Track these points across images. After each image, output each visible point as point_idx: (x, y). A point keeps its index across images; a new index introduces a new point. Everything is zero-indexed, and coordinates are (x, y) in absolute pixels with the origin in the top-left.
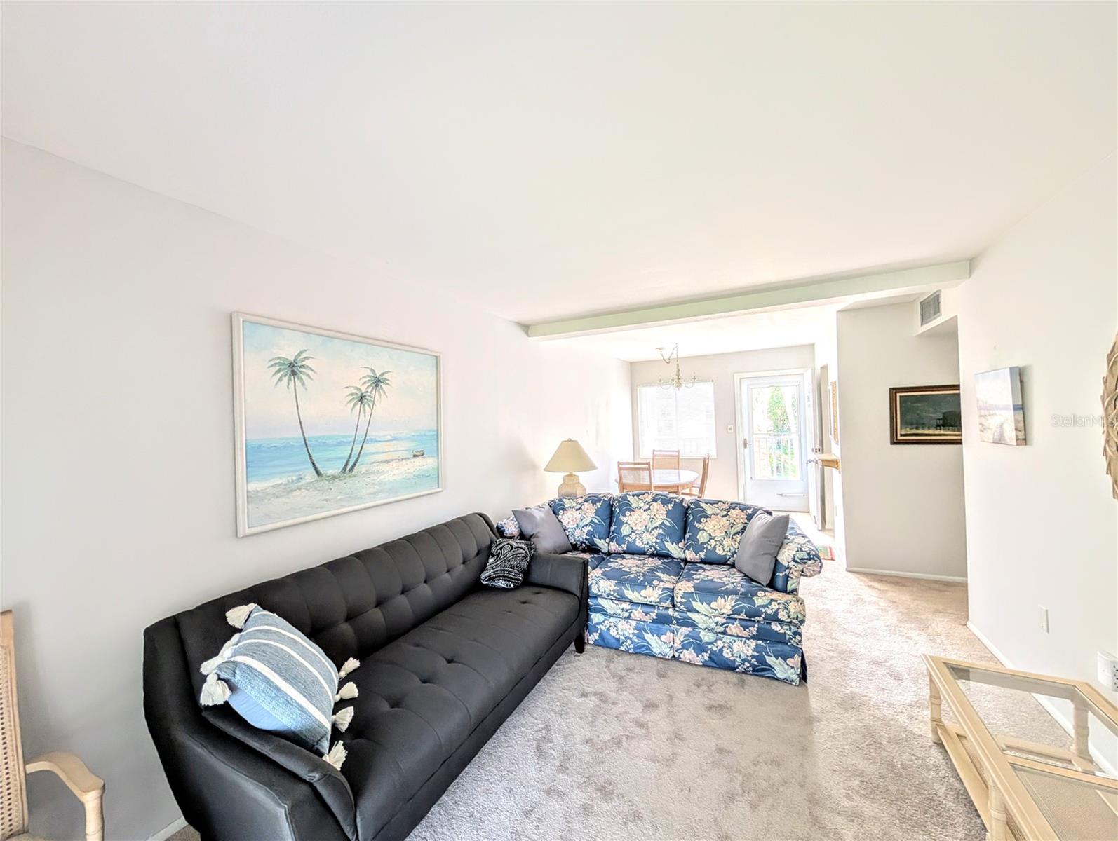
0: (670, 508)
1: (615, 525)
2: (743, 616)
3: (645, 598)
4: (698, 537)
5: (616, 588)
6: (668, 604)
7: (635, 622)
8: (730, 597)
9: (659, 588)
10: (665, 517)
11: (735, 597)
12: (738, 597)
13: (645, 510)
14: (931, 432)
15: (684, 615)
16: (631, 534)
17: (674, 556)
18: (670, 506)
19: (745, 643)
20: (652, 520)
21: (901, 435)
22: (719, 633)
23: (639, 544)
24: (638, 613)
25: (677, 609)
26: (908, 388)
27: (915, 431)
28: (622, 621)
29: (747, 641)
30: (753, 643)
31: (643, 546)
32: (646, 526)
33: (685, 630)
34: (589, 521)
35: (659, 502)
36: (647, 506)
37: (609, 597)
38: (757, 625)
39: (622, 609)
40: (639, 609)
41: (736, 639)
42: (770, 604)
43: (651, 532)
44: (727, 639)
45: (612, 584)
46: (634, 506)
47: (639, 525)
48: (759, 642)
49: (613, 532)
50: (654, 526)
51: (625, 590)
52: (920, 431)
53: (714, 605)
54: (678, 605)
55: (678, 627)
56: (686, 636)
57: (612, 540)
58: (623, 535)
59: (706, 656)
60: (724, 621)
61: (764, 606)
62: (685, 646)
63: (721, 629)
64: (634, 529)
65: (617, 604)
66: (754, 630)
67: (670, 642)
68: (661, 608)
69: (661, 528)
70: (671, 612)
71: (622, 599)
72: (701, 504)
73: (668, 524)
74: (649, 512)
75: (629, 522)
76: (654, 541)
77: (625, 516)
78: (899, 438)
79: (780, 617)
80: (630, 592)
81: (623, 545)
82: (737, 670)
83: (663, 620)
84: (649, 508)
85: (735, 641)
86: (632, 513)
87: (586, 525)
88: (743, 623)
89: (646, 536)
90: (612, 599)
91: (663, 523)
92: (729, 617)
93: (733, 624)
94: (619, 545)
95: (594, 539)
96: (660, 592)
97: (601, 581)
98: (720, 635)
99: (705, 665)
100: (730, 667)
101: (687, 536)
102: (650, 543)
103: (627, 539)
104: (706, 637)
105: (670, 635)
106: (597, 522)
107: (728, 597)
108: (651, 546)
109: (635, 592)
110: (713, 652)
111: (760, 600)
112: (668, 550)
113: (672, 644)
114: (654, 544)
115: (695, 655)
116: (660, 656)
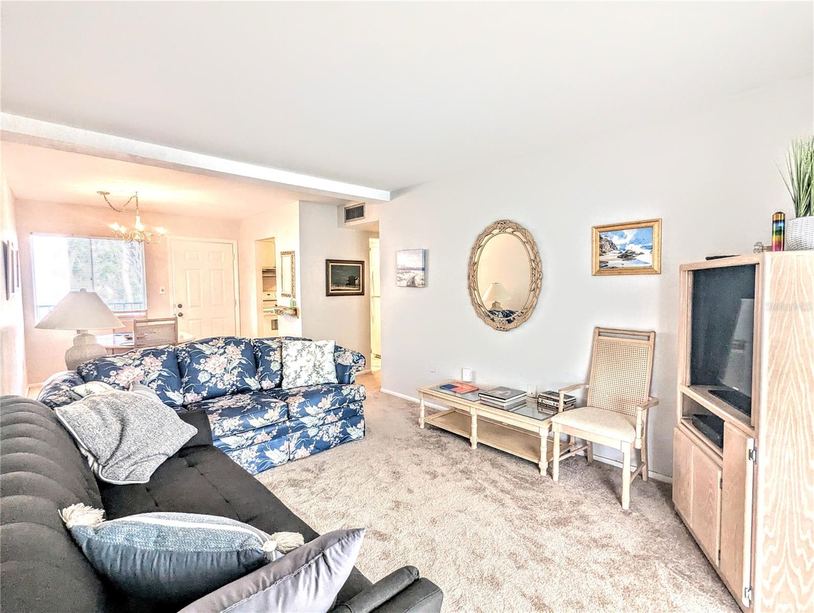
0: (243, 348)
1: (187, 376)
2: (337, 406)
3: (268, 420)
4: (271, 368)
5: (241, 422)
6: (286, 418)
7: (257, 446)
8: (329, 395)
9: (278, 407)
10: (241, 357)
11: (332, 394)
12: (334, 393)
13: (221, 355)
14: (344, 288)
15: (297, 422)
16: (210, 379)
17: (253, 389)
18: (243, 347)
19: (336, 425)
20: (230, 361)
21: (332, 290)
22: (320, 426)
23: (220, 386)
24: (262, 436)
25: (293, 419)
26: (335, 260)
27: (338, 288)
28: (246, 451)
29: (337, 424)
30: (339, 424)
31: (224, 387)
32: (225, 368)
33: (298, 434)
34: (156, 375)
35: (232, 344)
36: (222, 351)
37: (233, 433)
38: (342, 410)
39: (247, 439)
40: (263, 432)
41: (330, 425)
42: (351, 392)
43: (231, 373)
44: (325, 428)
45: (236, 420)
46: (208, 353)
47: (218, 369)
48: (343, 421)
49: (186, 383)
50: (233, 366)
51: (249, 420)
52: (339, 288)
53: (320, 405)
54: (295, 415)
55: (292, 434)
56: (298, 438)
57: (187, 391)
58: (201, 382)
59: (312, 447)
60: (324, 415)
61: (347, 395)
62: (298, 447)
63: (322, 422)
64: (214, 373)
65: (241, 436)
66: (340, 414)
67: (286, 450)
68: (280, 424)
69: (239, 367)
70: (288, 424)
71: (246, 428)
72: (265, 342)
73: (244, 362)
74: (225, 355)
75: (206, 369)
76: (235, 380)
77: (200, 364)
78: (331, 292)
79: (356, 399)
80: (255, 420)
81: (203, 392)
82: (332, 446)
83: (282, 433)
84: (225, 352)
85: (330, 427)
86: (208, 360)
87: (154, 381)
88: (335, 411)
89: (227, 377)
90: (235, 435)
91: (240, 363)
92: (328, 411)
93: (329, 415)
94: (198, 394)
95: (166, 392)
96: (279, 410)
97: (225, 422)
98: (320, 427)
99: (312, 454)
100: (327, 447)
101: (261, 369)
102: (231, 382)
103: (207, 385)
104: (312, 432)
105: (286, 443)
106: (167, 375)
107: (328, 396)
108: (233, 385)
109: (259, 418)
110: (317, 442)
111: (345, 392)
112: (248, 385)
113: (288, 450)
114: (235, 383)
115: (305, 449)
116: (280, 464)
